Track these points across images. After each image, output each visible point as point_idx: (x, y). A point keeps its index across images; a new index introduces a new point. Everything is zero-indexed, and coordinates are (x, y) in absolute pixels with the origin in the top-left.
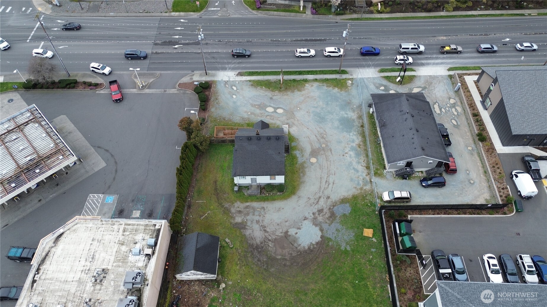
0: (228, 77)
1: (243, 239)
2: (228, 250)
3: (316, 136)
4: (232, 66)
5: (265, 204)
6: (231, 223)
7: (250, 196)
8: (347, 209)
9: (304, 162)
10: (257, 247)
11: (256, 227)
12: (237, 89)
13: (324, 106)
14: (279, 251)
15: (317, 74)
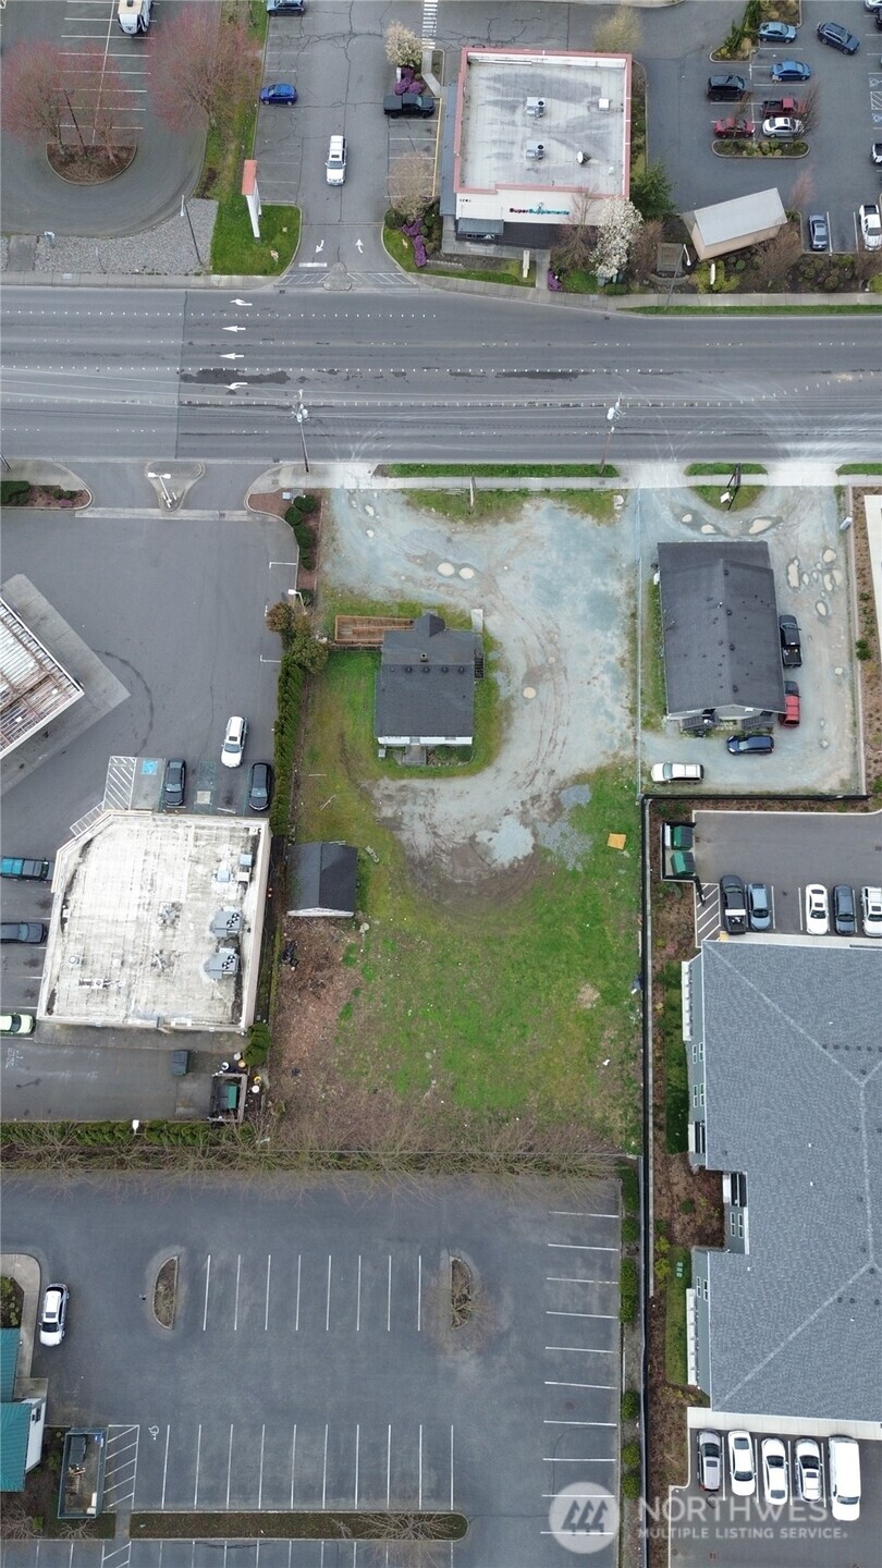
0: (356, 478)
1: (397, 848)
2: (372, 868)
3: (538, 638)
4: (364, 446)
5: (436, 784)
6: (375, 818)
7: (408, 767)
8: (584, 795)
9: (512, 697)
10: (422, 863)
11: (419, 826)
12: (376, 514)
13: (561, 563)
14: (459, 870)
15: (550, 475)
